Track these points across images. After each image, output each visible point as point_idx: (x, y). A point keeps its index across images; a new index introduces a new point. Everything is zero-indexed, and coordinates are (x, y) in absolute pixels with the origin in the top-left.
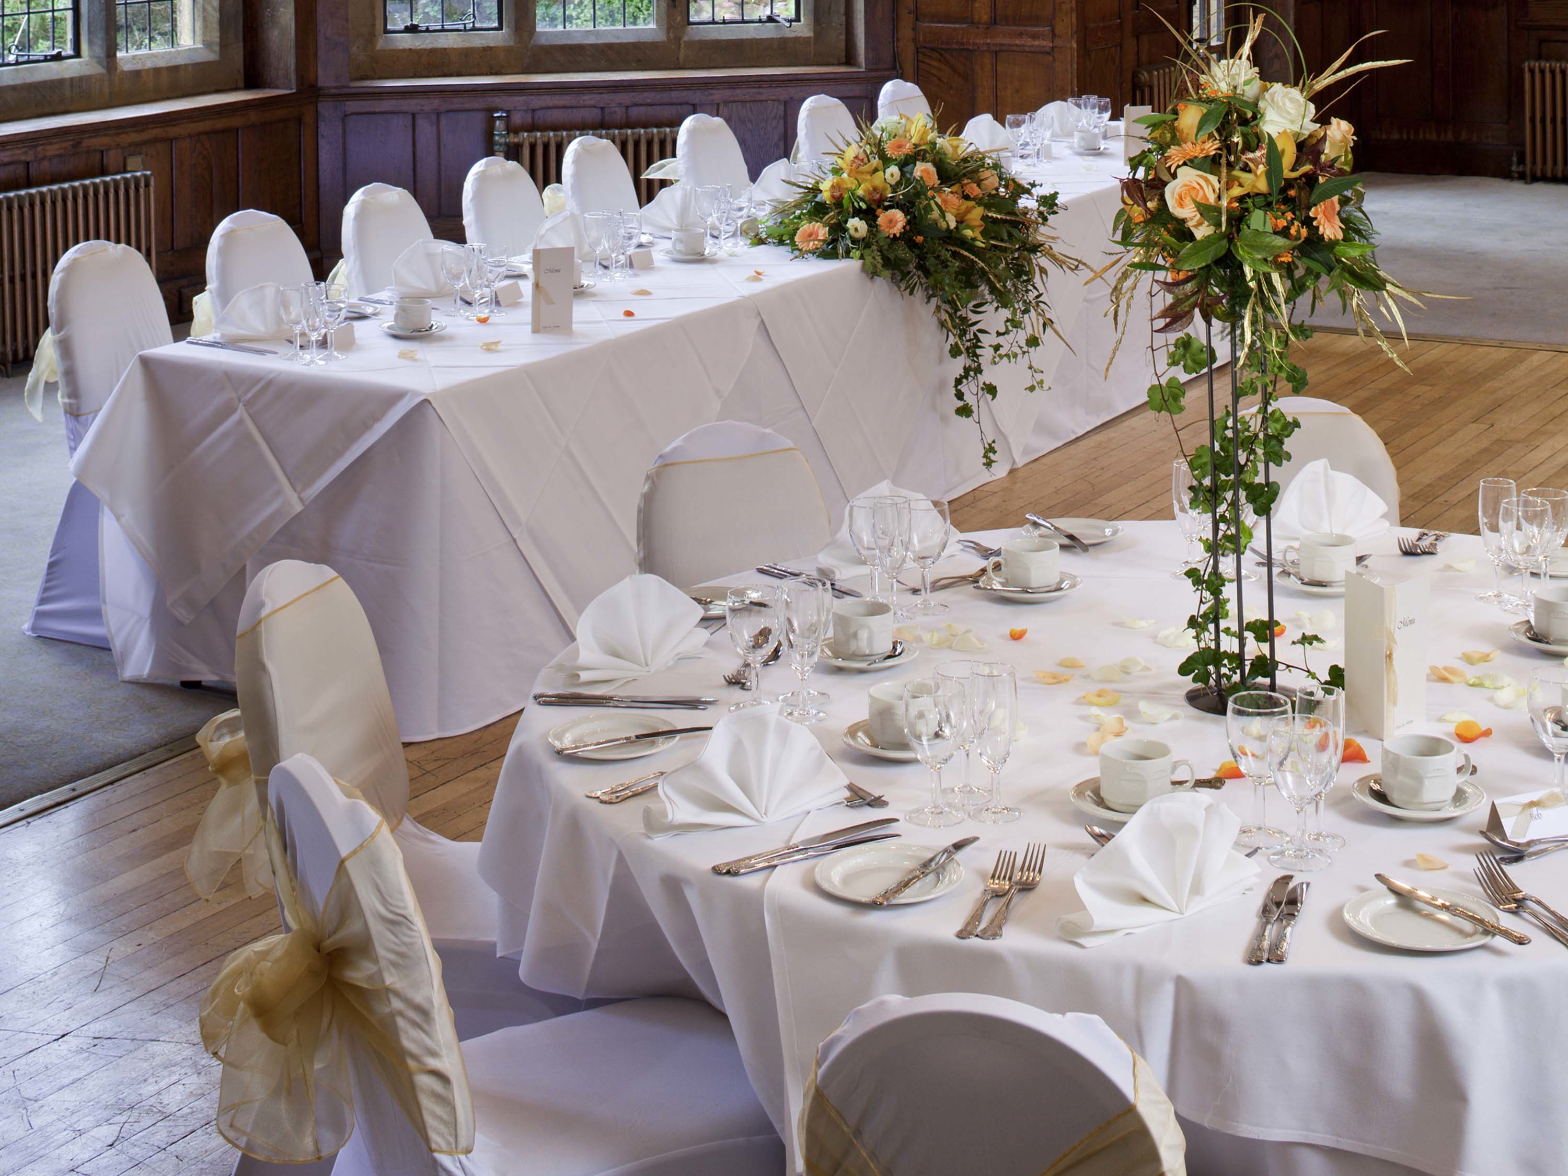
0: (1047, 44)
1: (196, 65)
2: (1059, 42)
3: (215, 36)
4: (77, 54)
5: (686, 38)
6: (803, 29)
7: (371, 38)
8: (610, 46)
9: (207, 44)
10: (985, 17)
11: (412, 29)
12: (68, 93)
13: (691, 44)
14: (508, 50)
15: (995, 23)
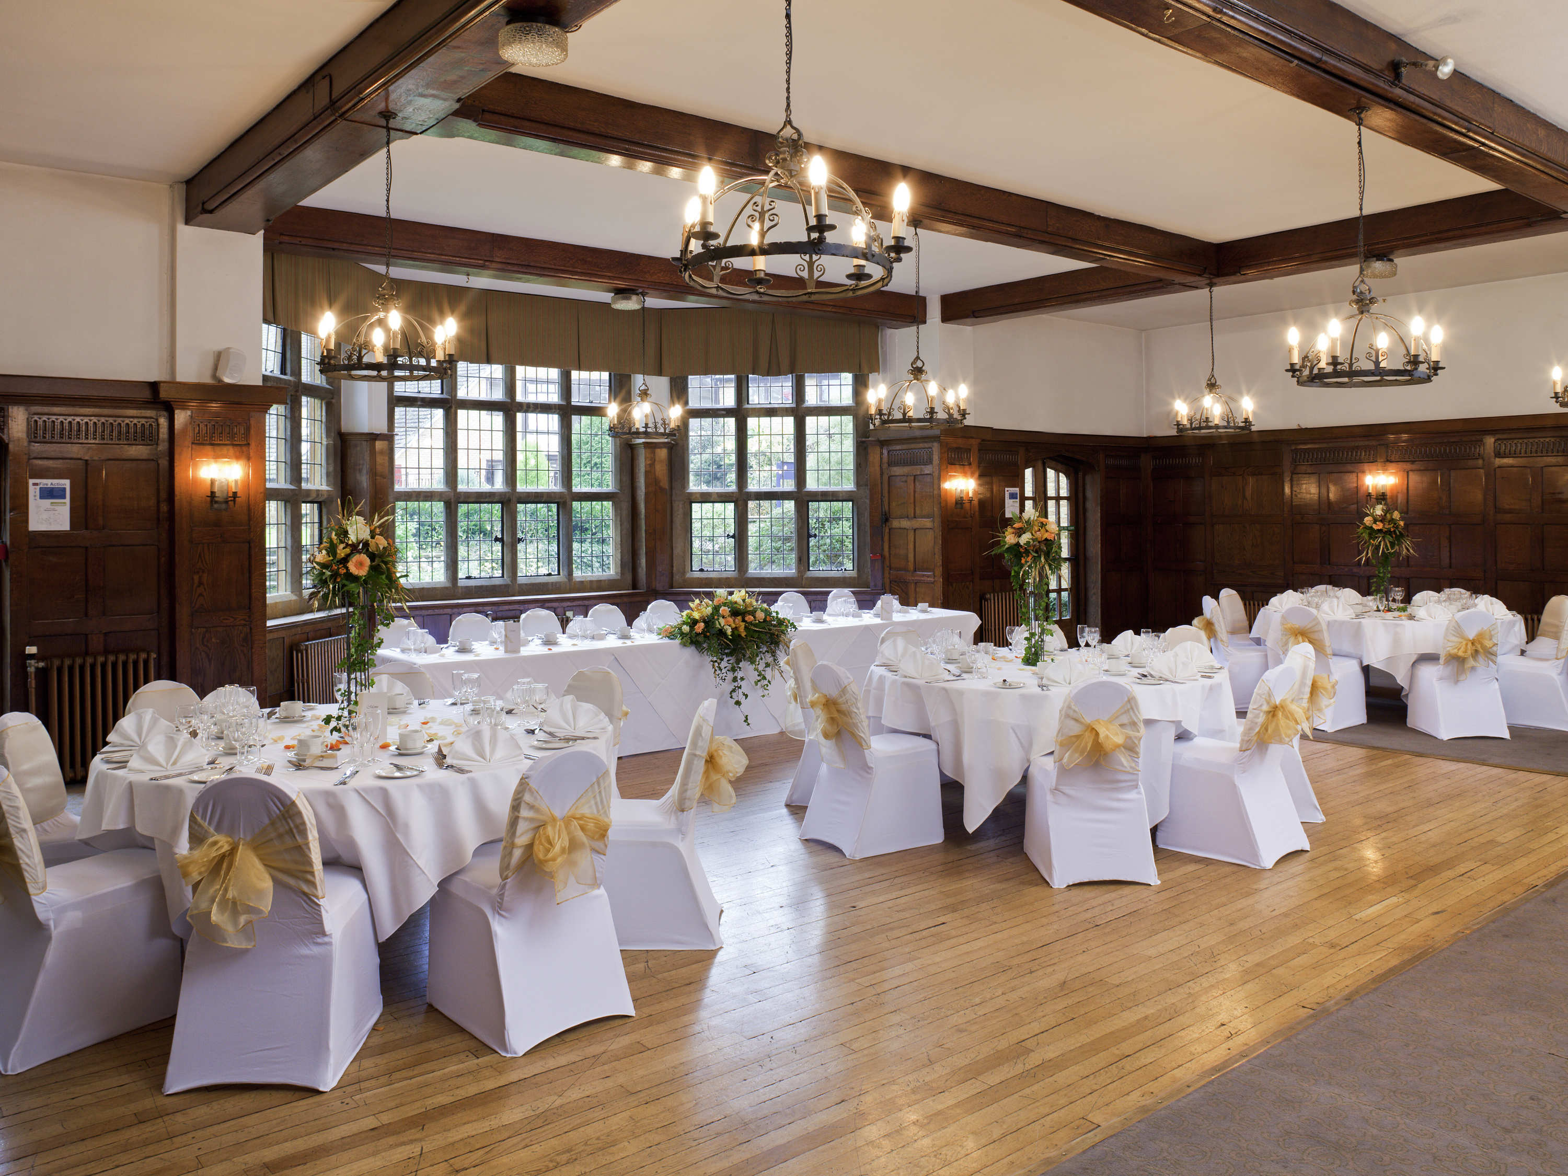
0: (932, 579)
1: (609, 580)
3: (619, 570)
4: (559, 574)
5: (806, 576)
6: (854, 574)
7: (684, 573)
8: (775, 578)
9: (617, 573)
10: (912, 569)
11: (702, 570)
13: (807, 578)
14: (735, 579)
15: (915, 571)
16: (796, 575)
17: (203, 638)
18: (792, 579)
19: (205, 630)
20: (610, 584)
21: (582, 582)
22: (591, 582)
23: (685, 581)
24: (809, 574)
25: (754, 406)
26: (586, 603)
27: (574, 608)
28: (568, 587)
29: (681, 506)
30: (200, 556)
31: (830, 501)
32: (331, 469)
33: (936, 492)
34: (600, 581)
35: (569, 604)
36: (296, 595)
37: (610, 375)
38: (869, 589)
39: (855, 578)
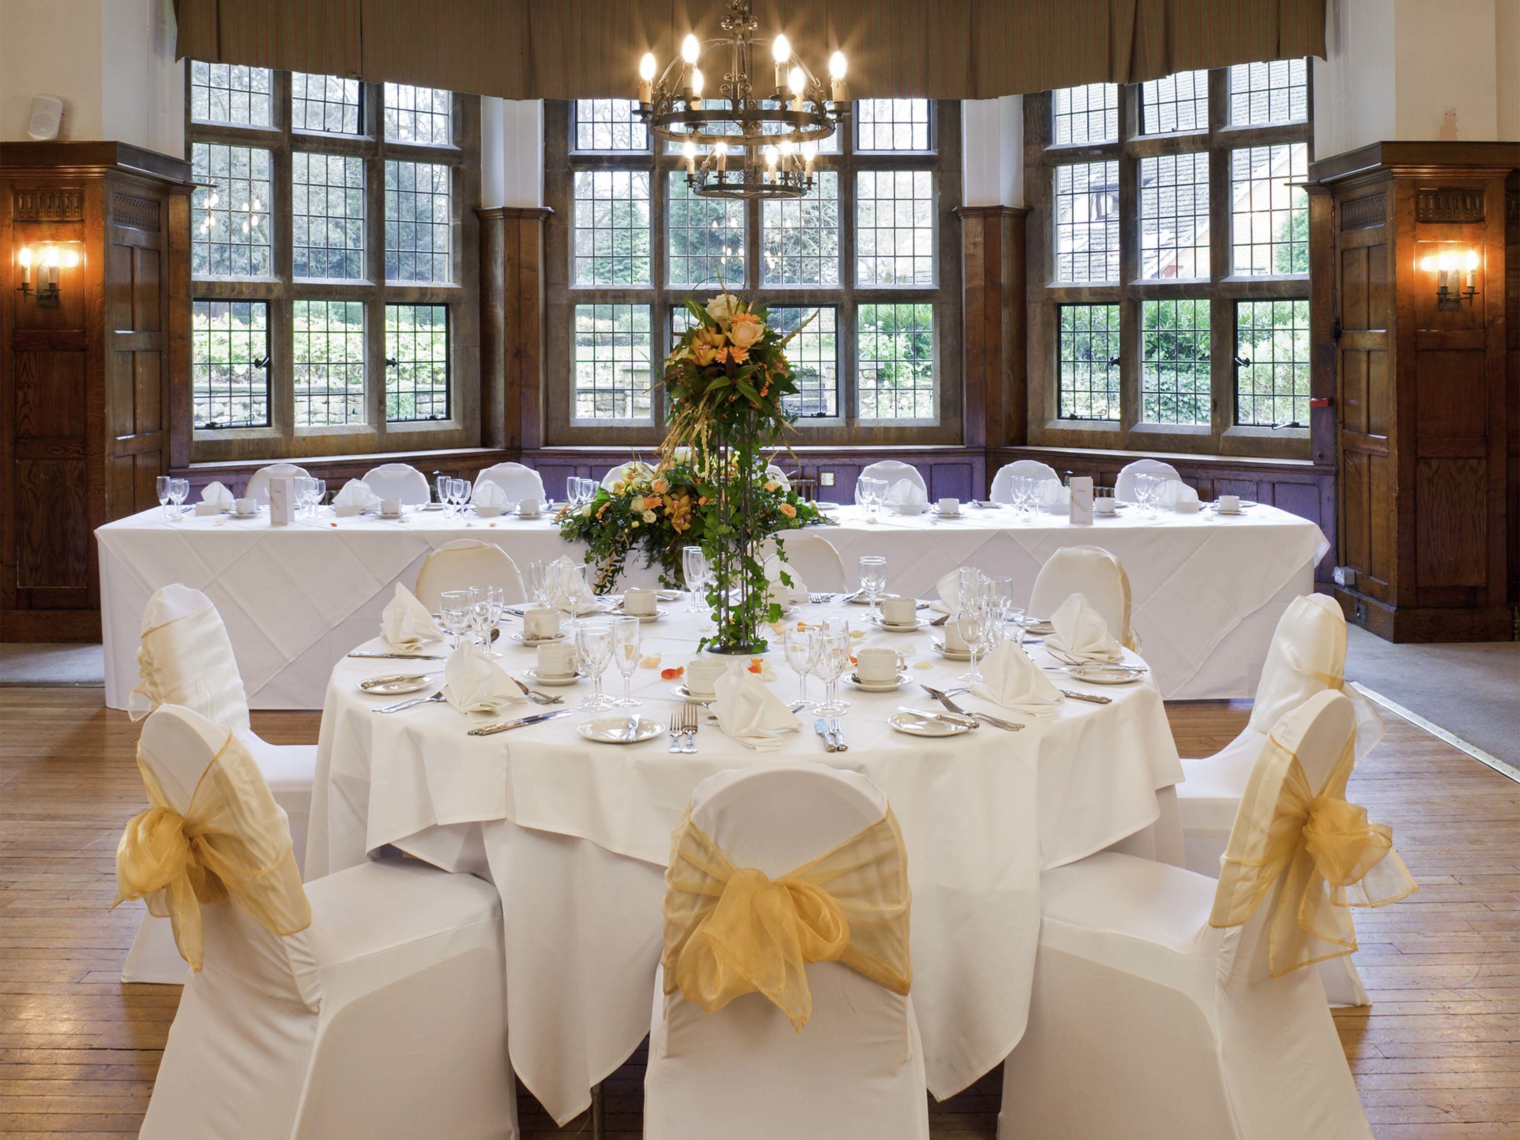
0: (1386, 451)
2: (1390, 449)
3: (935, 411)
4: (837, 416)
5: (1224, 434)
6: (1307, 433)
7: (1042, 420)
9: (933, 416)
10: (1365, 428)
11: (1073, 418)
13: (1227, 439)
14: (1116, 434)
15: (1369, 432)
16: (1208, 432)
17: (30, 472)
18: (1202, 438)
19: (31, 462)
20: (923, 434)
21: (871, 429)
22: (887, 429)
23: (1044, 433)
24: (1233, 431)
25: (1151, 137)
26: (856, 461)
27: (836, 469)
28: (846, 436)
29: (1038, 310)
30: (25, 366)
31: (1272, 300)
32: (459, 259)
33: (1390, 279)
34: (904, 428)
35: (826, 461)
36: (374, 427)
37: (929, 102)
38: (1311, 463)
39: (1306, 441)
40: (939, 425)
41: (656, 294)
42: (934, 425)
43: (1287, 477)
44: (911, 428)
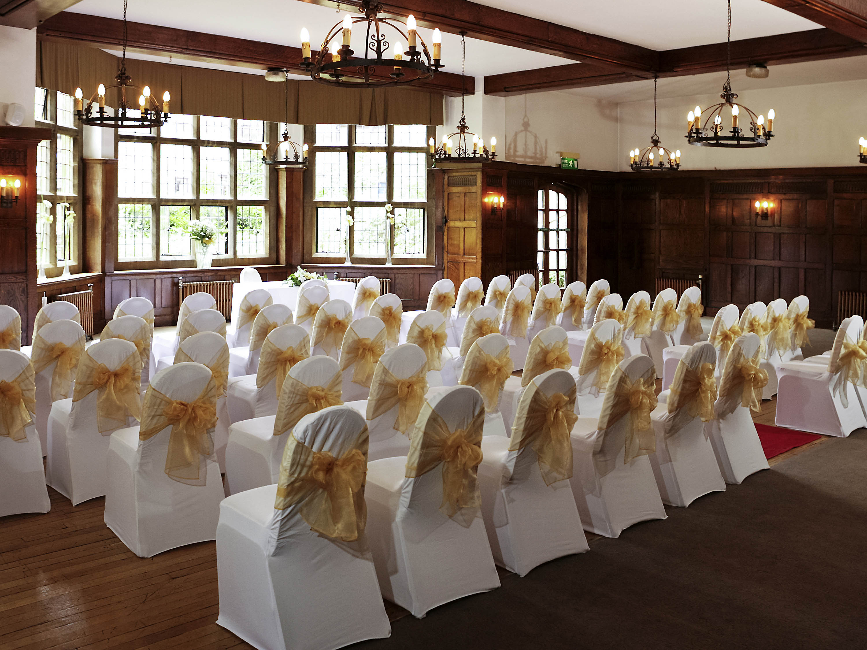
0: (475, 261)
2: (478, 260)
3: (268, 251)
6: (424, 256)
7: (311, 254)
9: (266, 254)
10: (462, 254)
11: (324, 252)
12: (222, 262)
13: (393, 259)
15: (464, 255)
16: (385, 256)
21: (243, 259)
22: (249, 259)
23: (313, 259)
25: (360, 145)
28: (232, 262)
29: (310, 210)
32: (76, 182)
33: (478, 204)
37: (263, 122)
38: (434, 266)
39: (424, 259)
40: (268, 256)
41: (157, 200)
42: (266, 257)
43: (425, 272)
44: (258, 258)
